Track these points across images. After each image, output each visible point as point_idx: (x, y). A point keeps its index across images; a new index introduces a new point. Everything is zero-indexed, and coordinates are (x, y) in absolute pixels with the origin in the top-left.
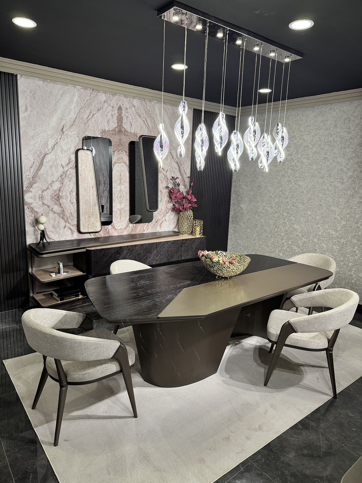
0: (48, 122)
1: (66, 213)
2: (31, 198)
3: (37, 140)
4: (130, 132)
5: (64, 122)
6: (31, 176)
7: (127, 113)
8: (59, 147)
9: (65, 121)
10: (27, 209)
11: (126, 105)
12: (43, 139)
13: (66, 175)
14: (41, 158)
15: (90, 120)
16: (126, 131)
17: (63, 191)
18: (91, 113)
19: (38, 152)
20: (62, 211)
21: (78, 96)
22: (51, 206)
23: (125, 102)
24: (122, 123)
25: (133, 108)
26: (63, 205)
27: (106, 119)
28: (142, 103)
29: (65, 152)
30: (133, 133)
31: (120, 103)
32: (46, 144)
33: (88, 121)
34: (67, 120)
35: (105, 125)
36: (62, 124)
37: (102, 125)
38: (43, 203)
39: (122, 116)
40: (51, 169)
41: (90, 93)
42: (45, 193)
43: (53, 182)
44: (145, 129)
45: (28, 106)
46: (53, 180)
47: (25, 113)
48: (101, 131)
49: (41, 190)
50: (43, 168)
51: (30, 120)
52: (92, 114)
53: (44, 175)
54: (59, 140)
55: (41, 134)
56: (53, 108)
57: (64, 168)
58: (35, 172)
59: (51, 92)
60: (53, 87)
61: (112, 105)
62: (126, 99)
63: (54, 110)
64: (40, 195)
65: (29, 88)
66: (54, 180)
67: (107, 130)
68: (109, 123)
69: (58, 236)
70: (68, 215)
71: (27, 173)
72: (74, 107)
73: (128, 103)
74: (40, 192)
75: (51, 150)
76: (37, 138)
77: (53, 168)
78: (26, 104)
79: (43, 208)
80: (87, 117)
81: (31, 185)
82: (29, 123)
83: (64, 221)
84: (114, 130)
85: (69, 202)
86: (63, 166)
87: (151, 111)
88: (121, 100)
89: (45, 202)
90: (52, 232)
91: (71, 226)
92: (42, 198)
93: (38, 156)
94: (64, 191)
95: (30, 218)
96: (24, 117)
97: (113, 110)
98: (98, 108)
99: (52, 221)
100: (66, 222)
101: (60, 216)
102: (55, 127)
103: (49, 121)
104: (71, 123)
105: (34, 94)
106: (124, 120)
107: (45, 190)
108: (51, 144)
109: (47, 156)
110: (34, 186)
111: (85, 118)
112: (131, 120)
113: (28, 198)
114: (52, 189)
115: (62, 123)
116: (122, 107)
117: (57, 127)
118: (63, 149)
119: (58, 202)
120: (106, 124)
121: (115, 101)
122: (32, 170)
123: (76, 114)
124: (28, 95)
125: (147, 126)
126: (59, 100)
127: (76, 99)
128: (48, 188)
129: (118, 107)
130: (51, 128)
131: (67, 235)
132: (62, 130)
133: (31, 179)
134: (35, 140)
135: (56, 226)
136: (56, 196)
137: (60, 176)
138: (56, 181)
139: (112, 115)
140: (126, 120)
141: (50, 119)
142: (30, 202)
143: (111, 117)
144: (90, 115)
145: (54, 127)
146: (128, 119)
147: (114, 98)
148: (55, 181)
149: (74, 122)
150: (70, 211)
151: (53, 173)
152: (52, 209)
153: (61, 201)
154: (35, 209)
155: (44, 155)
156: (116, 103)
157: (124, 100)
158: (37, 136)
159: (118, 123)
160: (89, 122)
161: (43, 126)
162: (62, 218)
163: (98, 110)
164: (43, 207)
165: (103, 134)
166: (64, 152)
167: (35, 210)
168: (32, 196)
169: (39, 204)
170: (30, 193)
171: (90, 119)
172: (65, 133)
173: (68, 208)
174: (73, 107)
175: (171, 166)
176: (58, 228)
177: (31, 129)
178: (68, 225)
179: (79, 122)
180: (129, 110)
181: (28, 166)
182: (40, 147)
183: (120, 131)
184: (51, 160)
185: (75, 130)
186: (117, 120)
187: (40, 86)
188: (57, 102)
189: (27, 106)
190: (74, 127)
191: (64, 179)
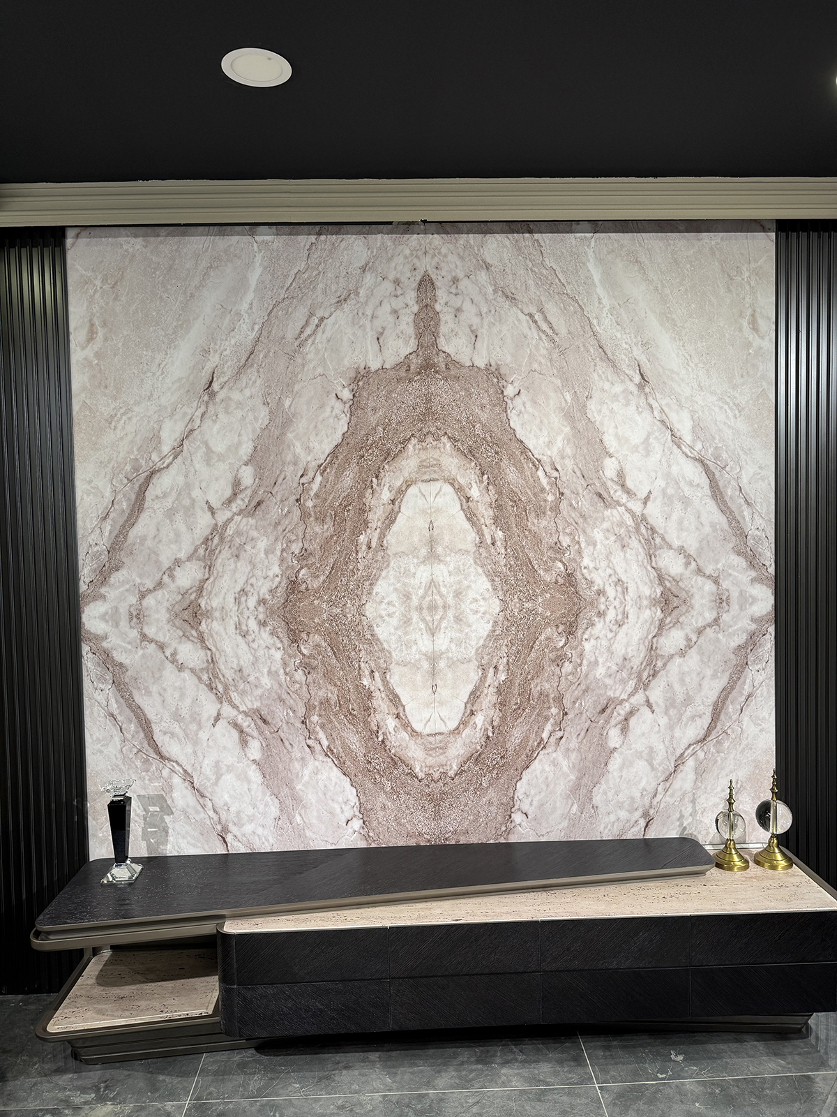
0: (162, 366)
1: (222, 667)
2: (103, 617)
3: (123, 428)
4: (468, 363)
5: (214, 360)
6: (102, 547)
7: (456, 294)
8: (198, 443)
9: (217, 356)
10: (90, 655)
11: (453, 266)
12: (145, 424)
13: (222, 539)
14: (137, 486)
15: (310, 341)
16: (451, 363)
17: (211, 592)
18: (311, 315)
19: (128, 468)
20: (208, 661)
21: (266, 264)
22: (170, 644)
23: (445, 256)
24: (435, 335)
25: (483, 276)
26: (211, 641)
27: (372, 330)
28: (520, 249)
29: (219, 460)
30: (482, 366)
31: (426, 264)
32: (155, 439)
33: (299, 346)
34: (225, 353)
35: (367, 351)
36: (209, 366)
37: (356, 353)
38: (144, 636)
39: (434, 310)
40: (171, 521)
41: (307, 247)
42: (150, 601)
43: (178, 562)
44: (537, 347)
45: (97, 323)
46: (179, 556)
47: (87, 347)
48: (353, 375)
49: (137, 591)
50: (144, 519)
51: (102, 367)
52: (315, 321)
53: (145, 540)
54: (198, 422)
55: (136, 409)
56: (178, 320)
57: (216, 515)
58: (116, 532)
59: (171, 268)
60: (177, 250)
61: (391, 277)
62: (451, 246)
63: (183, 324)
64: (132, 609)
65: (101, 270)
66: (182, 555)
67: (374, 365)
68: (381, 341)
69: (191, 751)
70: (229, 674)
71: (93, 538)
72: (251, 304)
73: (461, 258)
74: (133, 600)
75: (171, 458)
76: (125, 423)
77: (179, 517)
78: (90, 320)
79: (140, 652)
80: (298, 332)
81: (104, 575)
82: (98, 375)
83: (213, 697)
84: (405, 364)
85: (234, 631)
86: (211, 510)
87: (564, 272)
88: (431, 252)
89: (151, 631)
90: (173, 735)
91: (240, 717)
92: (141, 616)
93: (125, 481)
94: (214, 592)
95: (100, 685)
96: (85, 359)
97: (399, 292)
98: (339, 294)
99: (172, 695)
100: (220, 699)
101: (200, 679)
102: (184, 380)
103: (164, 363)
104: (239, 361)
105: (116, 283)
106: (442, 323)
107: (150, 591)
108: (170, 434)
109: (156, 476)
110: (116, 578)
111: (290, 334)
112: (476, 321)
113: (93, 618)
114: (172, 586)
115: (208, 363)
116: (433, 277)
117: (191, 377)
118: (212, 452)
119: (194, 633)
120: (372, 347)
121: (406, 257)
122: (107, 527)
123: (257, 327)
124: (96, 291)
125: (544, 332)
126: (197, 288)
127: (254, 277)
128: (160, 584)
129: (418, 278)
130: (170, 385)
131: (225, 748)
132: (210, 386)
133: (104, 558)
134: (118, 431)
135: (185, 712)
136: (186, 612)
137: (202, 540)
138: (189, 559)
139: (395, 312)
140: (451, 325)
141: (167, 354)
142: (100, 632)
143: (391, 319)
144: (307, 323)
145: (180, 379)
146: (462, 317)
147: (401, 248)
148: (184, 559)
149: (252, 356)
150: (235, 661)
151: (178, 534)
152: (174, 654)
153: (203, 626)
154: (119, 656)
155: (146, 474)
156: (409, 266)
157: (444, 251)
158: (123, 414)
159: (419, 336)
160: (307, 348)
161: (142, 380)
162: (206, 685)
163: (338, 302)
164: (142, 648)
165: (361, 383)
166: (217, 461)
167: (115, 658)
168: (107, 613)
169: (128, 639)
170: (99, 603)
171: (309, 336)
172: (219, 397)
173: (229, 650)
174: (245, 306)
175: (668, 476)
176: (191, 722)
177: (105, 395)
178: (227, 711)
179: (269, 352)
180: (464, 284)
181: (93, 515)
182: (135, 449)
183: (428, 367)
184: (172, 489)
185: (255, 382)
186: (416, 325)
187: (133, 256)
188: (192, 296)
189: (92, 325)
190: (252, 373)
191: (217, 552)
